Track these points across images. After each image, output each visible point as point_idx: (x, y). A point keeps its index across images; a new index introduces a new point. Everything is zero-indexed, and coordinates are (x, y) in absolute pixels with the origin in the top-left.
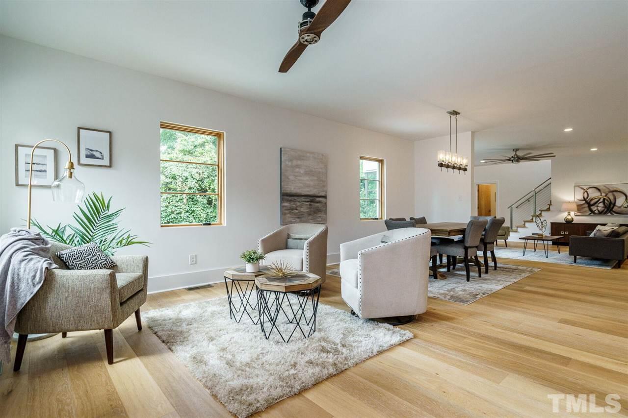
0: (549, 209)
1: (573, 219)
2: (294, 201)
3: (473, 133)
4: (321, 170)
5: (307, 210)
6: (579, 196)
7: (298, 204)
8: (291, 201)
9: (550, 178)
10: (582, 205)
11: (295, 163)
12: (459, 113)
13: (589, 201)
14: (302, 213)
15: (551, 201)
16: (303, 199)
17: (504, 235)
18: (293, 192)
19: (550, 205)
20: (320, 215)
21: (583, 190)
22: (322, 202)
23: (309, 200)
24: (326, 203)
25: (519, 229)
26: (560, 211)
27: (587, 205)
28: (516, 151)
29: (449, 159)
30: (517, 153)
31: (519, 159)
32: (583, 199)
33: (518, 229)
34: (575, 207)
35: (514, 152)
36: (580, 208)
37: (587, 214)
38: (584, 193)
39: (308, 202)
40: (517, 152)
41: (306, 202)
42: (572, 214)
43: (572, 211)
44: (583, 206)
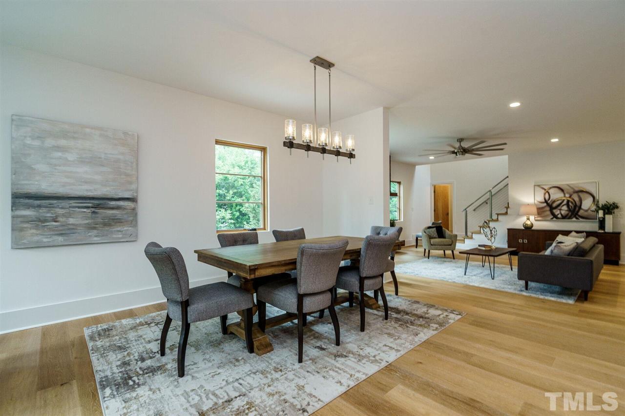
0: (506, 213)
1: (532, 224)
2: (51, 207)
3: (387, 110)
4: (121, 157)
5: (87, 222)
6: (540, 197)
7: (61, 211)
8: (39, 206)
9: (508, 177)
10: (543, 208)
11: (50, 142)
12: (333, 65)
13: (551, 203)
14: (71, 227)
15: (508, 203)
16: (73, 203)
17: (451, 245)
18: (46, 192)
19: (507, 208)
20: (119, 229)
21: (544, 191)
22: (128, 207)
23: (90, 205)
24: (134, 209)
25: (474, 236)
26: (519, 215)
27: (549, 208)
28: (460, 142)
29: (310, 137)
30: (462, 145)
31: (465, 151)
32: (544, 201)
33: (473, 234)
34: (535, 210)
35: (459, 143)
36: (540, 212)
37: (549, 218)
38: (545, 194)
39: (87, 207)
40: (462, 143)
41: (79, 207)
42: (532, 218)
43: (532, 215)
44: (545, 209)
